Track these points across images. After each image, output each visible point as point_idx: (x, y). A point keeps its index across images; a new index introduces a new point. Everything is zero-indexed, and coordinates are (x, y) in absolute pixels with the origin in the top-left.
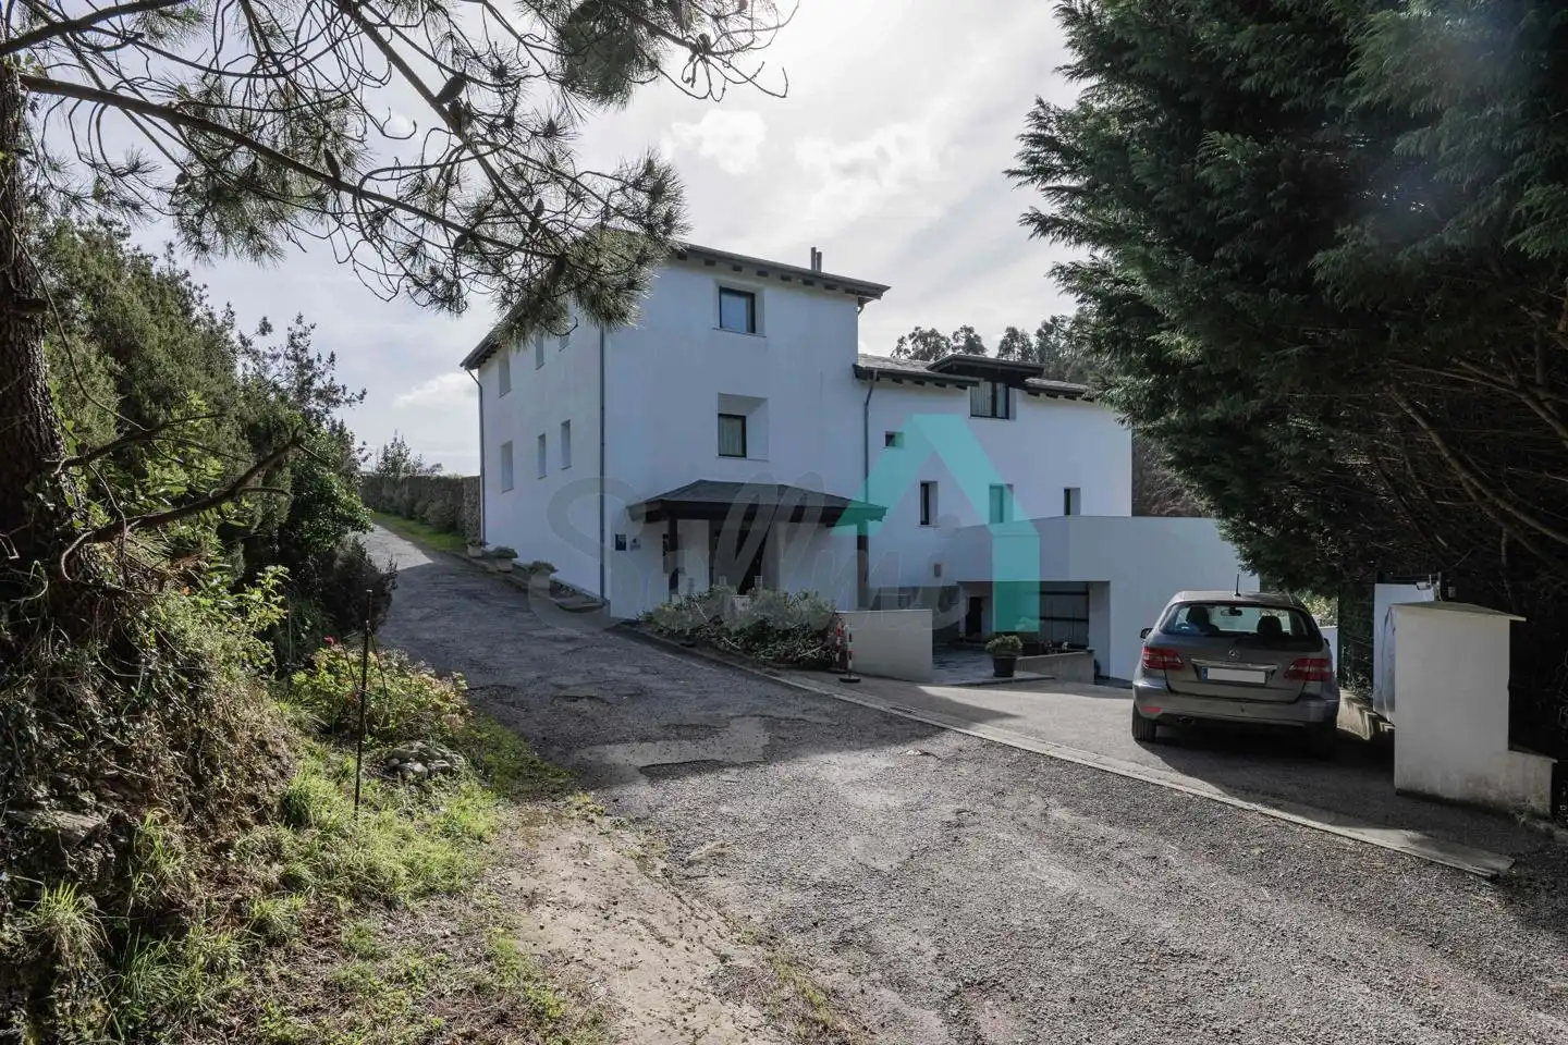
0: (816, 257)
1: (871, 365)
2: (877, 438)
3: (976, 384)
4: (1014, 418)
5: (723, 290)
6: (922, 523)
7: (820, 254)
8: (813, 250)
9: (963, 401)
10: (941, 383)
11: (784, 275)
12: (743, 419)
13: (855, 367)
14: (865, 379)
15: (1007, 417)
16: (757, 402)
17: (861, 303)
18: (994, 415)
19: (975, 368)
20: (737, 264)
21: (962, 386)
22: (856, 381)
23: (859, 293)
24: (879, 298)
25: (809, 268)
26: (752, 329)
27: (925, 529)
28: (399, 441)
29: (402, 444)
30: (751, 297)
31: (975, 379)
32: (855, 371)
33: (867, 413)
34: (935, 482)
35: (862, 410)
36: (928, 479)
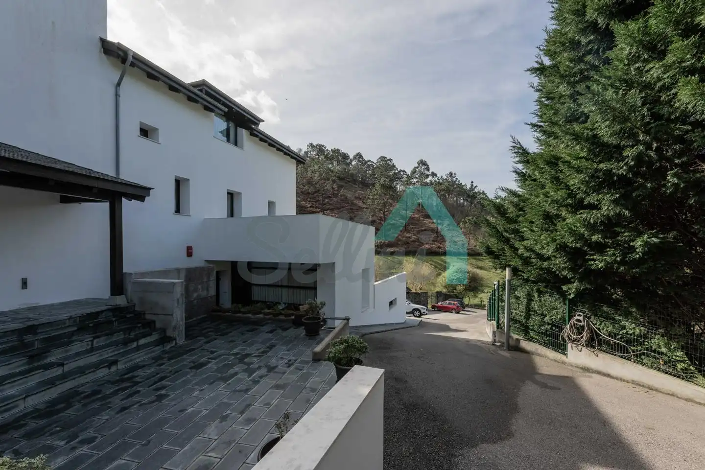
2: (131, 127)
6: (175, 211)
21: (210, 108)
27: (178, 217)
32: (102, 46)
33: (117, 95)
34: (188, 180)
35: (112, 91)
36: (182, 175)
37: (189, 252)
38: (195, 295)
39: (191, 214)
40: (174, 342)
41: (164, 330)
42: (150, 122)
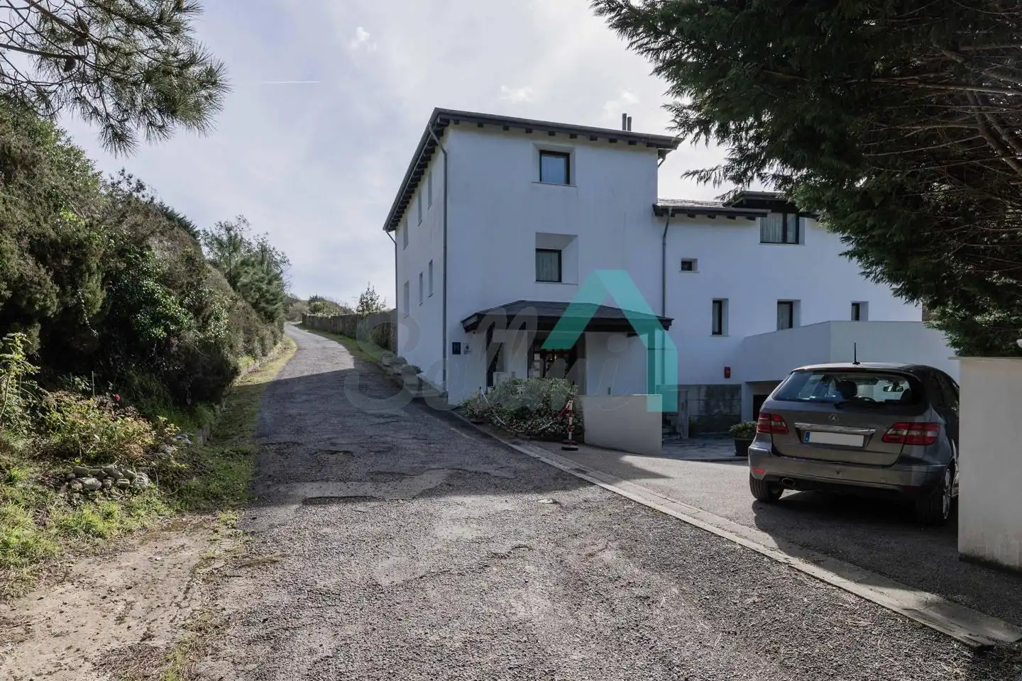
0: (627, 120)
1: (667, 204)
2: (674, 265)
3: (764, 215)
4: (803, 243)
5: (543, 153)
6: (714, 333)
7: (630, 119)
8: (624, 116)
9: (752, 231)
10: (731, 216)
11: (594, 136)
12: (559, 252)
13: (655, 207)
14: (662, 215)
15: (797, 242)
16: (570, 238)
17: (662, 155)
18: (784, 240)
19: (764, 201)
20: (552, 130)
21: (751, 217)
22: (656, 219)
23: (658, 146)
24: (676, 149)
25: (620, 129)
26: (568, 181)
27: (717, 338)
28: (371, 290)
29: (373, 292)
30: (566, 156)
31: (764, 211)
32: (654, 210)
33: (664, 244)
34: (727, 299)
35: (660, 241)
36: (719, 296)
37: (727, 371)
38: (716, 411)
39: (729, 334)
40: (679, 436)
41: (674, 428)
42: (689, 256)
